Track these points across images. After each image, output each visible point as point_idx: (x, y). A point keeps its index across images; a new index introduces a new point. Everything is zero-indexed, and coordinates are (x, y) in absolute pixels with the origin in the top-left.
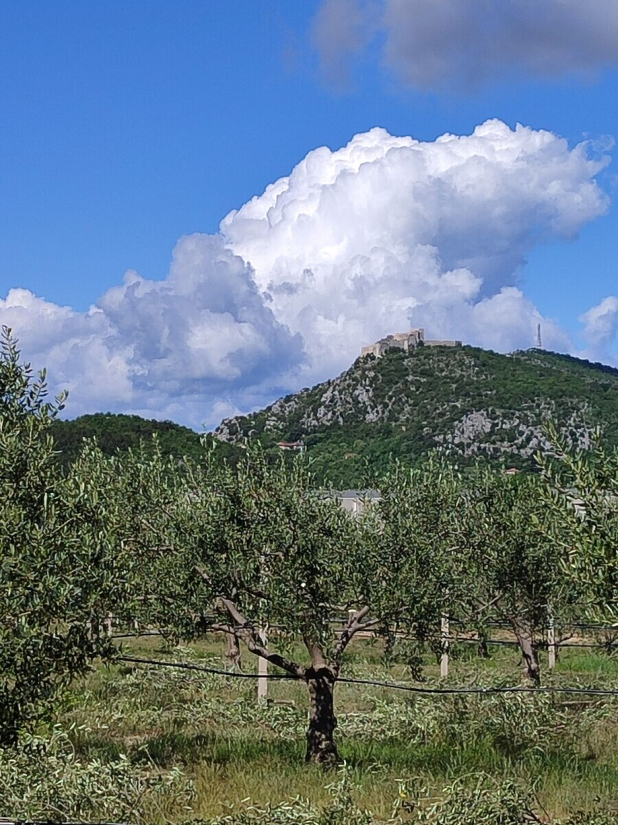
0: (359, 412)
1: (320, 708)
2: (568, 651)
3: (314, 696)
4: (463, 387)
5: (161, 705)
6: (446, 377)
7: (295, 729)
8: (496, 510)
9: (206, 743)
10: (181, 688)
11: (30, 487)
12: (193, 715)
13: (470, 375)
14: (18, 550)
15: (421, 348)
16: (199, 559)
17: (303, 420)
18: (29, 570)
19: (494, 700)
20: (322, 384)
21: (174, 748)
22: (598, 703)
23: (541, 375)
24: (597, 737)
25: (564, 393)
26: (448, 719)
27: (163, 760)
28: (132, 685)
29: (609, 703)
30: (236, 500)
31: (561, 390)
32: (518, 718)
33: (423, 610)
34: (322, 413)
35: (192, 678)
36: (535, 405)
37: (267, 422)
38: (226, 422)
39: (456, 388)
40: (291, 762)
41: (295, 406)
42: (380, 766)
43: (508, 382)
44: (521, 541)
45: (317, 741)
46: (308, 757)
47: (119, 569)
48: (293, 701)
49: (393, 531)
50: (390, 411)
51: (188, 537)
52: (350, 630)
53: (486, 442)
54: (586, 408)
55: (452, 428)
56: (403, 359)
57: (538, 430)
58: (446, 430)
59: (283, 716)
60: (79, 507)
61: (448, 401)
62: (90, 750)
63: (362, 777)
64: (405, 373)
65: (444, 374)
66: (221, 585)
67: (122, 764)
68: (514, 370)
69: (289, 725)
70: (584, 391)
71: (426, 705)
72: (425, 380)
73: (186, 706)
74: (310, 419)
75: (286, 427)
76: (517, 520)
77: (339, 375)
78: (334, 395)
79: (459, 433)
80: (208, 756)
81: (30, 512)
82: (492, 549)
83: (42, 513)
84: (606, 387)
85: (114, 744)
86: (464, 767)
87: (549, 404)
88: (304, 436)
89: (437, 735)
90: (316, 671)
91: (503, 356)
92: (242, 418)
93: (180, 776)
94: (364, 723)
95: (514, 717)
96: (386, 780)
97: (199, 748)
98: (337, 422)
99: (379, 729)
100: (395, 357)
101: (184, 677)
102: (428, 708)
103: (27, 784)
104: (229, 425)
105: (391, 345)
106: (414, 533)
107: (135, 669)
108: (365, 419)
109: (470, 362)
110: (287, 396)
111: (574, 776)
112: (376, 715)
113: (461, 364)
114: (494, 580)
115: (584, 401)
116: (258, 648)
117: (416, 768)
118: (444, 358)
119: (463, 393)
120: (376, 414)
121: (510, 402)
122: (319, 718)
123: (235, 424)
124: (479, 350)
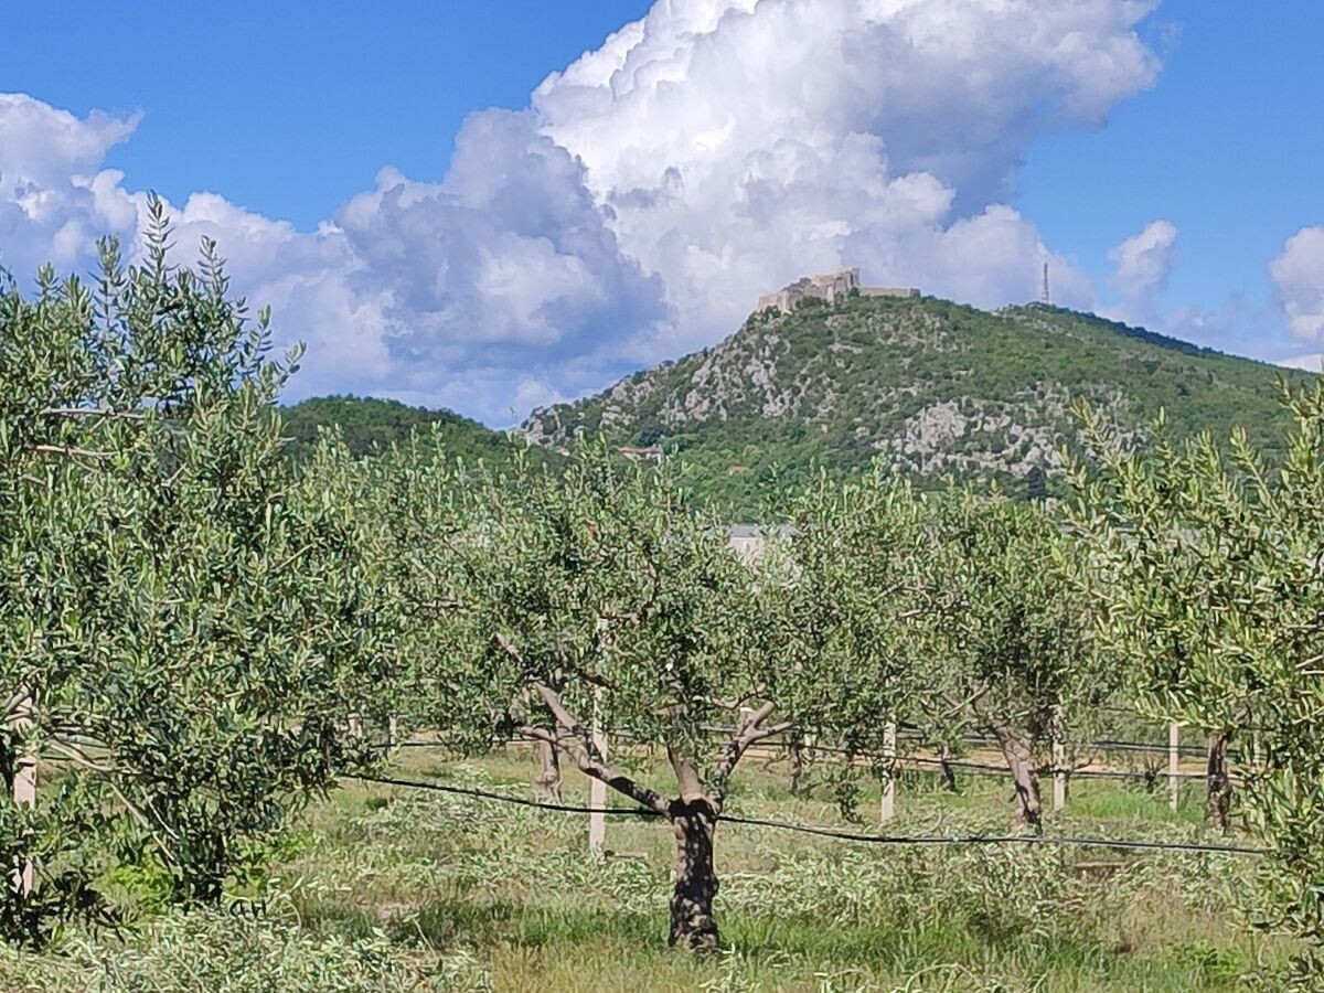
0: (752, 401)
1: (692, 863)
2: (1085, 785)
3: (683, 843)
4: (921, 363)
5: (434, 856)
6: (894, 346)
7: (650, 897)
8: (980, 552)
9: (507, 916)
10: (466, 831)
11: (243, 495)
12: (486, 872)
13: (932, 344)
14: (226, 594)
15: (854, 300)
16: (504, 622)
17: (663, 411)
18: (243, 624)
19: (970, 857)
20: (695, 355)
21: (457, 922)
22: (1135, 865)
23: (1048, 346)
24: (1135, 917)
25: (1083, 376)
26: (896, 886)
27: (440, 941)
28: (387, 825)
29: (1153, 866)
30: (563, 528)
31: (1079, 370)
32: (1008, 886)
33: (860, 709)
34: (694, 400)
35: (484, 816)
36: (1036, 393)
37: (604, 414)
38: (538, 413)
39: (911, 365)
40: (645, 947)
41: (650, 389)
42: (787, 955)
43: (994, 356)
44: (1019, 602)
45: (687, 915)
46: (672, 940)
47: (385, 626)
48: (645, 855)
49: (813, 582)
50: (802, 400)
51: (486, 586)
52: (742, 739)
53: (957, 452)
54: (1118, 400)
55: (902, 429)
56: (825, 316)
57: (1041, 434)
58: (892, 431)
59: (630, 877)
60: (321, 527)
61: (897, 386)
62: (323, 923)
63: (759, 972)
64: (828, 338)
65: (890, 341)
66: (537, 665)
67: (377, 943)
68: (1005, 338)
69: (639, 890)
70: (1117, 373)
71: (860, 863)
72: (860, 350)
73: (475, 859)
74: (673, 411)
75: (636, 423)
76: (1013, 569)
77: (722, 341)
78: (712, 374)
79: (914, 438)
80: (512, 936)
81: (243, 535)
82: (973, 615)
83: (262, 535)
84: (1151, 367)
85: (360, 914)
86: (922, 960)
87: (1060, 392)
88: (663, 437)
89: (878, 910)
90: (687, 803)
91: (987, 315)
92: (564, 407)
93: (470, 964)
94: (760, 890)
95: (1000, 882)
96: (797, 978)
97: (496, 923)
98: (716, 417)
99: (785, 900)
100: (812, 313)
101: (471, 814)
102: (863, 868)
103: (225, 972)
104: (544, 417)
105: (807, 294)
106: (848, 586)
107: (392, 800)
108: (762, 412)
109: (933, 323)
110: (637, 373)
111: (1096, 976)
112: (780, 877)
113: (919, 325)
114: (975, 664)
115: (1115, 388)
116: (595, 765)
117: (846, 960)
118: (892, 316)
119: (921, 372)
120: (780, 404)
121: (996, 388)
122: (690, 879)
123: (553, 417)
124: (948, 304)
